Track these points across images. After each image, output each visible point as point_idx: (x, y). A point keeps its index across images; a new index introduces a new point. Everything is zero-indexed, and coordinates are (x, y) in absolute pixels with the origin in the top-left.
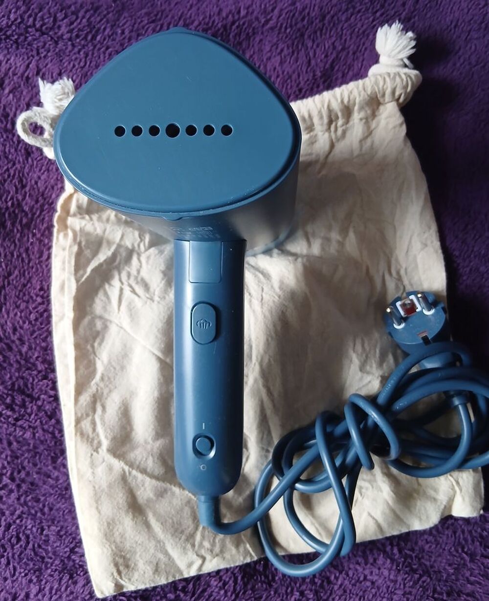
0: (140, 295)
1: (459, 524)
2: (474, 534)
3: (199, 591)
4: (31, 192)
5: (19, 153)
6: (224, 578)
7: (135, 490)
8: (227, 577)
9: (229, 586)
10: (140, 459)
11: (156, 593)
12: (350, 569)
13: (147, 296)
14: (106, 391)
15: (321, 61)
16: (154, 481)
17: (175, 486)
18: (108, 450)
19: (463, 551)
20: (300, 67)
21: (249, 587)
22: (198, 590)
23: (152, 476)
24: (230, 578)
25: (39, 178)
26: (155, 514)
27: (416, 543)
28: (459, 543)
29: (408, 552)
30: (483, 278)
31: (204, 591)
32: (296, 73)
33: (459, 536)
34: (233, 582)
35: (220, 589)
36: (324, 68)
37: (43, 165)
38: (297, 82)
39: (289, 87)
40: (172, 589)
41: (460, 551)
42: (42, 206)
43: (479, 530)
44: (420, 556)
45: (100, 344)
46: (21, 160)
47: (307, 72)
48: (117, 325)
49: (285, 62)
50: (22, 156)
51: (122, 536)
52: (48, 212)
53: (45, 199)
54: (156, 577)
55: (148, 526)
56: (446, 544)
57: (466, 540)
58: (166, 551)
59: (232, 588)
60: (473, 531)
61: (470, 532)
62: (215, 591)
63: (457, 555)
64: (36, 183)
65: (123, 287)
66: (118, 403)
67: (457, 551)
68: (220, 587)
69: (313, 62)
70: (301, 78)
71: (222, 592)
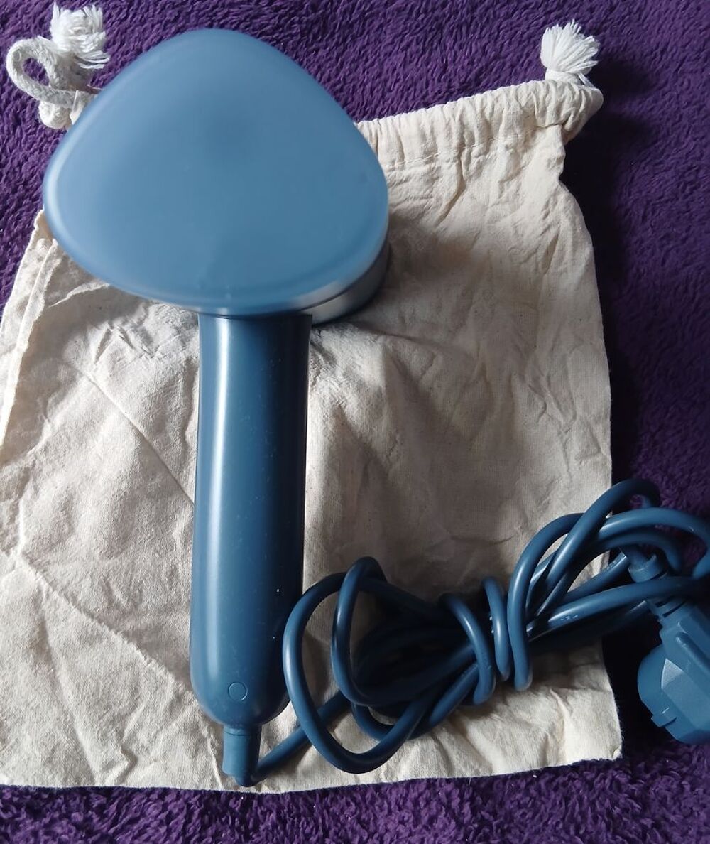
0: (133, 344)
1: (575, 787)
2: (598, 808)
3: (124, 820)
4: (9, 174)
5: (5, 118)
6: (169, 807)
7: (48, 625)
8: (175, 807)
9: (177, 823)
10: (70, 578)
11: (55, 806)
12: (387, 830)
13: (145, 348)
14: (46, 469)
15: (463, 68)
16: (84, 617)
17: (116, 633)
18: (24, 553)
19: (577, 833)
20: (431, 71)
21: (210, 831)
22: (124, 816)
23: (83, 609)
24: (181, 810)
25: (26, 159)
26: (71, 667)
27: (502, 804)
28: (572, 819)
29: (487, 816)
30: (667, 412)
31: (133, 821)
32: (424, 80)
33: (574, 806)
34: (185, 817)
35: (161, 823)
36: (466, 79)
37: (34, 142)
38: (424, 93)
39: (410, 98)
40: (82, 805)
41: (572, 833)
42: (21, 199)
43: (607, 803)
44: (506, 826)
45: (57, 402)
46: (6, 128)
47: (439, 81)
48: (90, 380)
49: (411, 62)
50: (8, 122)
51: (7, 689)
52: (28, 210)
53: (27, 190)
54: (47, 772)
55: (54, 683)
56: (551, 815)
57: (583, 814)
58: (74, 732)
59: (181, 826)
60: (597, 803)
61: (592, 803)
62: (152, 825)
63: (567, 837)
64: (20, 165)
65: (112, 331)
66: (59, 488)
67: (568, 832)
68: (161, 821)
69: (450, 68)
70: (430, 88)
71: (163, 830)
